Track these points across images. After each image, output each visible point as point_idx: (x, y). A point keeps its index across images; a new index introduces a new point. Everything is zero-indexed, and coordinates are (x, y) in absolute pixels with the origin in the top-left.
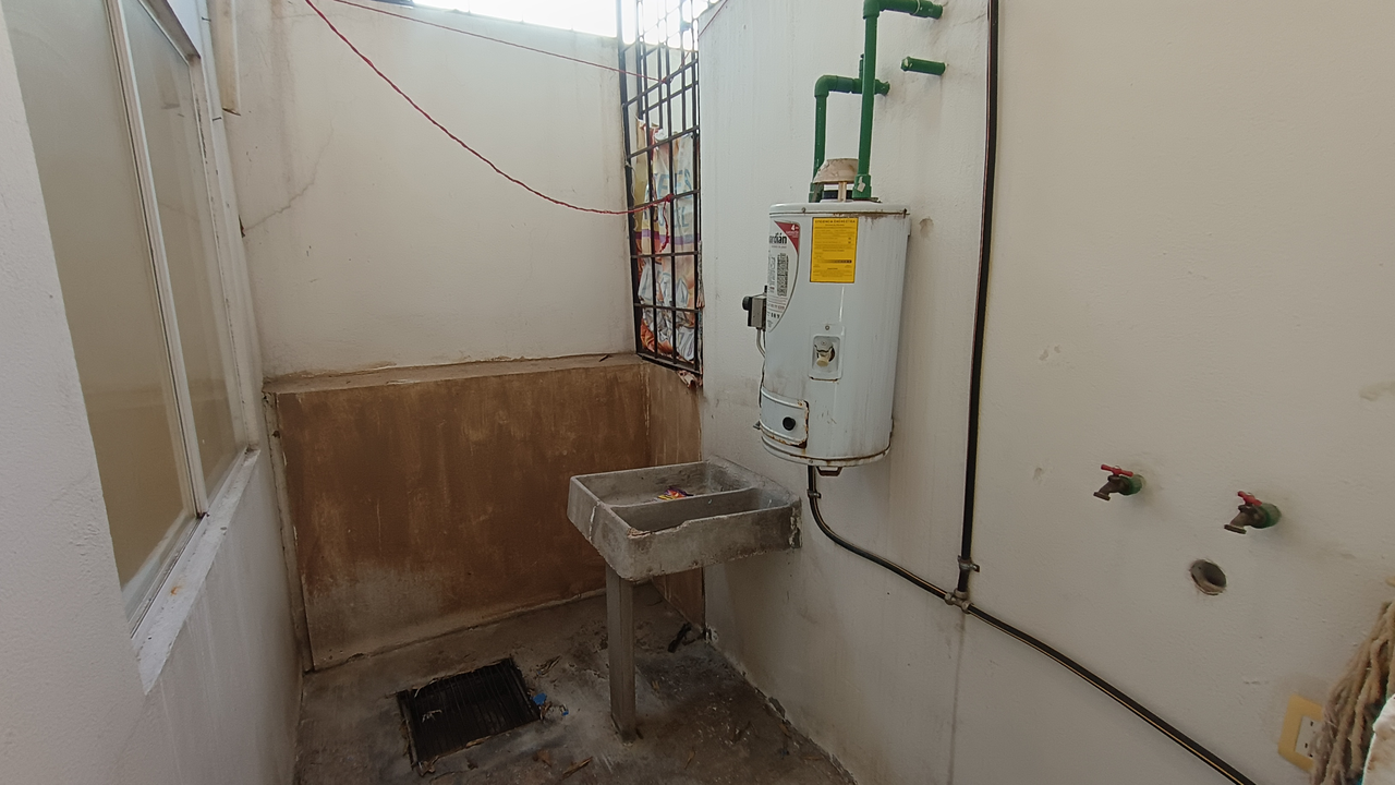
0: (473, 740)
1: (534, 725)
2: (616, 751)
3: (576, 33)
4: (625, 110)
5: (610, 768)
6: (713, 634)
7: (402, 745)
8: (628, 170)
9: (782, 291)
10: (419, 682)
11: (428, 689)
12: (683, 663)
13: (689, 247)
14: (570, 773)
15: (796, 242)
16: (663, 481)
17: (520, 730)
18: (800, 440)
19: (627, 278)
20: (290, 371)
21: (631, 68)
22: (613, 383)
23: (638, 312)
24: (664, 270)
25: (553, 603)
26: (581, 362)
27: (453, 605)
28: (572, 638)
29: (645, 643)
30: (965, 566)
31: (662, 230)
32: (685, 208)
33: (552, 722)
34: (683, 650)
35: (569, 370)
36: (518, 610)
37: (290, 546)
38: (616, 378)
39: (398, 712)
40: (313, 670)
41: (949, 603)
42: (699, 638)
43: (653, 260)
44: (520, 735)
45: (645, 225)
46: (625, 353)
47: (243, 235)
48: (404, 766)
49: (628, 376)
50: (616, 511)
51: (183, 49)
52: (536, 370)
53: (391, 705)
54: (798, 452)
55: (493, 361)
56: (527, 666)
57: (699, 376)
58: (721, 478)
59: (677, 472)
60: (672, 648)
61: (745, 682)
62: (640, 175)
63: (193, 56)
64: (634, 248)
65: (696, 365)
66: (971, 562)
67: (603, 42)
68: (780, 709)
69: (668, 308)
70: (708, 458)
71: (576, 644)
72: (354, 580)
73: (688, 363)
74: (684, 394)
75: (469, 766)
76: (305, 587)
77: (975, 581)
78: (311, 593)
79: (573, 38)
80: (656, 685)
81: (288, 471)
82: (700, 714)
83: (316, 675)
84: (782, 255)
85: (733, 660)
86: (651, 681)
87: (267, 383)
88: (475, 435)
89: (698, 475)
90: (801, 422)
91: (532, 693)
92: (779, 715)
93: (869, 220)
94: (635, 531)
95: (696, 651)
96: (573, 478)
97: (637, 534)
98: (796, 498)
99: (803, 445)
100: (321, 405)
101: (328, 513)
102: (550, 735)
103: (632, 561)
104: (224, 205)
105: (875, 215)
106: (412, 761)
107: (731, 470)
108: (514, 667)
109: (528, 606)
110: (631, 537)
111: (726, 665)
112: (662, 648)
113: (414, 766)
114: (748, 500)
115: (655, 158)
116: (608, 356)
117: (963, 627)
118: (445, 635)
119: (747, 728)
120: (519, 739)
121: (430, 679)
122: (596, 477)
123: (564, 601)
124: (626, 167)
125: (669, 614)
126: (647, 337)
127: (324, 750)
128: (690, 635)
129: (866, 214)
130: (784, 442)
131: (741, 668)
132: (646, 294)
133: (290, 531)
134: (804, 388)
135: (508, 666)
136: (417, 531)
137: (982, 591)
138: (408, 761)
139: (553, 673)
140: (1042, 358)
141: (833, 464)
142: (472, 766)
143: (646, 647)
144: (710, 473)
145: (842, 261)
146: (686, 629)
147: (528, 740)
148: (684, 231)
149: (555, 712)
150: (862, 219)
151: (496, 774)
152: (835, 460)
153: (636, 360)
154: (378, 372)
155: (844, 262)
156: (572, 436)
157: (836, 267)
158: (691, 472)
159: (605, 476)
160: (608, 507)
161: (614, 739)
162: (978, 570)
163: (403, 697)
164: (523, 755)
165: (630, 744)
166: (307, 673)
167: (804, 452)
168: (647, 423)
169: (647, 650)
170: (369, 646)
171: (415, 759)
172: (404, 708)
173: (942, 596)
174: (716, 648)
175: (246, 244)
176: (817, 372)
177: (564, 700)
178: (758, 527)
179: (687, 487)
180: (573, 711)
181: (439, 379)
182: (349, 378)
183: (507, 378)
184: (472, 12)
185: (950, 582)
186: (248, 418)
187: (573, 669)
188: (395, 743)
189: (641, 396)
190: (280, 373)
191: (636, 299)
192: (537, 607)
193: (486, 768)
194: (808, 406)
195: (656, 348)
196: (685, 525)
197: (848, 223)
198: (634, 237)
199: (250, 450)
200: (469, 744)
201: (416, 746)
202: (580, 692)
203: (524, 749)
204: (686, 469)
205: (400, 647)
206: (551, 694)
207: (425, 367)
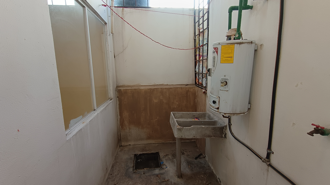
0: (146, 168)
1: (159, 168)
2: (175, 180)
3: (183, 8)
4: (195, 25)
5: (173, 183)
6: (207, 157)
7: (132, 165)
8: (195, 40)
9: (214, 66)
10: (139, 153)
11: (140, 155)
12: (198, 163)
13: (206, 58)
14: (164, 182)
15: (217, 52)
16: (194, 116)
17: (156, 169)
18: (217, 107)
19: (193, 66)
20: (121, 85)
21: (197, 15)
22: (187, 92)
23: (196, 74)
24: (201, 63)
25: (171, 142)
26: (180, 86)
27: (149, 138)
28: (173, 151)
29: (189, 156)
30: (269, 151)
31: (201, 54)
32: (205, 48)
33: (163, 169)
34: (198, 159)
35: (177, 88)
36: (163, 142)
37: (119, 120)
38: (188, 90)
39: (134, 158)
40: (121, 146)
41: (263, 161)
42: (203, 158)
43: (199, 61)
44: (155, 170)
45: (198, 53)
46: (192, 84)
47: (115, 58)
48: (131, 170)
49: (192, 90)
50: (177, 121)
51: (104, 22)
52: (170, 87)
53: (133, 156)
54: (217, 110)
55: (161, 85)
56: (162, 155)
57: (206, 90)
58: (209, 117)
59: (198, 114)
60: (196, 158)
61: (213, 172)
62: (197, 41)
63: (106, 23)
64: (195, 59)
65: (206, 87)
66: (271, 150)
67: (190, 10)
68: (220, 181)
69: (201, 73)
70: (207, 112)
71: (174, 152)
72: (130, 129)
73: (204, 87)
74: (204, 95)
75: (143, 174)
76: (121, 128)
77: (272, 156)
78: (122, 130)
79: (183, 10)
80: (189, 167)
81: (119, 104)
82: (198, 176)
83: (122, 147)
84: (214, 56)
85: (210, 165)
86: (188, 165)
87: (117, 87)
88: (156, 101)
89: (204, 115)
90: (217, 102)
91: (161, 161)
92: (220, 183)
93: (238, 45)
94: (179, 126)
95: (202, 161)
96: (171, 112)
97: (179, 127)
98: (226, 124)
99: (218, 108)
100: (126, 92)
101: (126, 114)
102: (162, 171)
103: (177, 133)
104: (110, 51)
105: (240, 43)
106: (133, 169)
107: (212, 115)
108: (159, 154)
109: (165, 141)
110: (178, 127)
111: (209, 166)
112: (194, 158)
113: (133, 170)
114: (214, 123)
115: (200, 36)
116: (187, 85)
117: (268, 171)
118: (147, 144)
119: (210, 184)
120: (155, 171)
121: (141, 153)
122: (177, 113)
123: (174, 142)
124: (194, 39)
125: (198, 150)
126: (197, 81)
127: (119, 162)
128: (201, 156)
129: (237, 43)
130: (213, 107)
131: (212, 168)
132: (197, 70)
133: (119, 117)
134: (218, 93)
135: (157, 154)
136: (142, 120)
137: (274, 160)
138: (132, 169)
139: (167, 158)
140: (296, 86)
141: (226, 114)
142: (144, 174)
143: (190, 157)
144: (207, 115)
145: (229, 57)
146: (201, 155)
147: (157, 171)
148: (205, 54)
149: (164, 167)
150: (236, 45)
151: (148, 177)
152: (227, 113)
153: (194, 86)
154: (137, 86)
155: (230, 57)
156: (177, 103)
157: (228, 59)
158: (202, 114)
159: (179, 113)
160: (175, 120)
161: (176, 177)
162: (273, 153)
163: (135, 155)
164: (155, 174)
165: (179, 179)
166: (120, 146)
167: (218, 110)
168: (196, 102)
169: (190, 158)
170: (132, 143)
171: (134, 169)
172: (135, 158)
173: (261, 159)
174: (207, 161)
175: (115, 59)
176: (222, 88)
177: (167, 164)
178: (213, 130)
179: (201, 118)
180: (168, 168)
181: (148, 88)
182: (132, 87)
183: (163, 89)
184: (160, 7)
185: (264, 155)
186: (112, 93)
187: (171, 158)
188: (131, 165)
189: (195, 95)
190: (120, 85)
191: (195, 71)
192: (167, 142)
193: (146, 175)
194: (219, 98)
195: (199, 83)
196: (192, 127)
197: (232, 46)
198: (195, 56)
199: (111, 100)
200: (145, 169)
201: (135, 166)
202: (171, 164)
203: (155, 173)
204: (201, 113)
205: (138, 145)
206: (165, 162)
207: (147, 85)
